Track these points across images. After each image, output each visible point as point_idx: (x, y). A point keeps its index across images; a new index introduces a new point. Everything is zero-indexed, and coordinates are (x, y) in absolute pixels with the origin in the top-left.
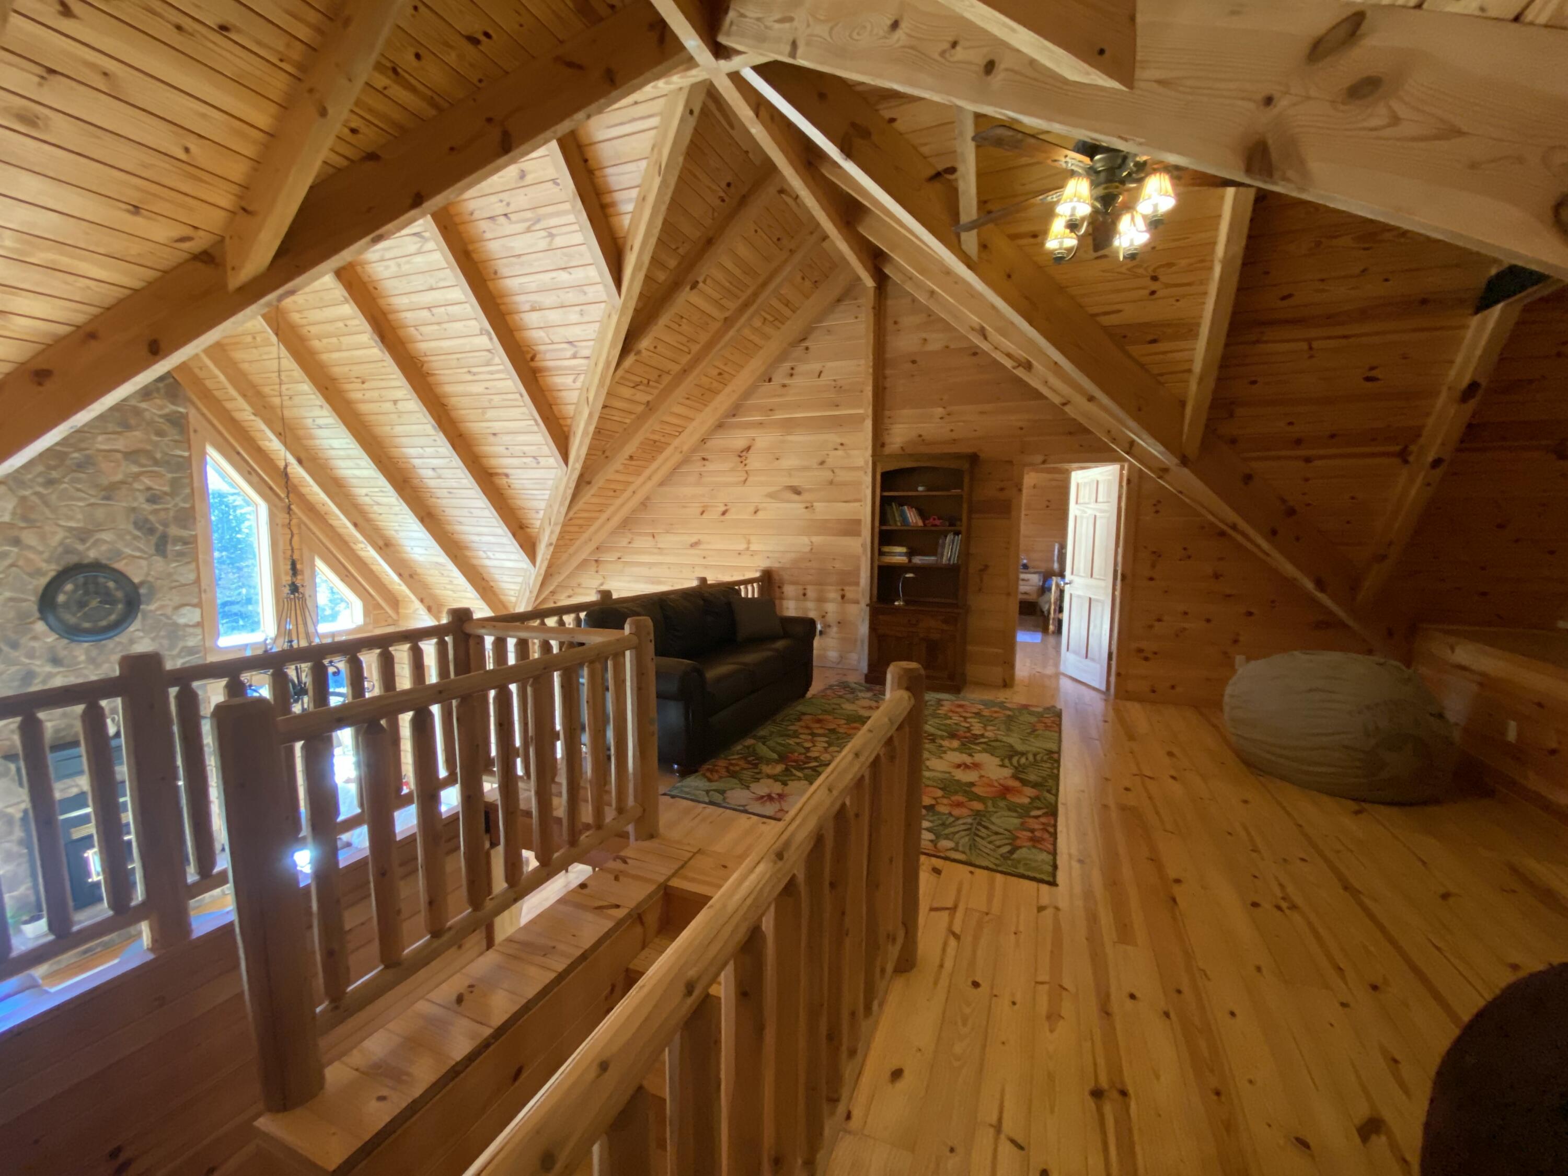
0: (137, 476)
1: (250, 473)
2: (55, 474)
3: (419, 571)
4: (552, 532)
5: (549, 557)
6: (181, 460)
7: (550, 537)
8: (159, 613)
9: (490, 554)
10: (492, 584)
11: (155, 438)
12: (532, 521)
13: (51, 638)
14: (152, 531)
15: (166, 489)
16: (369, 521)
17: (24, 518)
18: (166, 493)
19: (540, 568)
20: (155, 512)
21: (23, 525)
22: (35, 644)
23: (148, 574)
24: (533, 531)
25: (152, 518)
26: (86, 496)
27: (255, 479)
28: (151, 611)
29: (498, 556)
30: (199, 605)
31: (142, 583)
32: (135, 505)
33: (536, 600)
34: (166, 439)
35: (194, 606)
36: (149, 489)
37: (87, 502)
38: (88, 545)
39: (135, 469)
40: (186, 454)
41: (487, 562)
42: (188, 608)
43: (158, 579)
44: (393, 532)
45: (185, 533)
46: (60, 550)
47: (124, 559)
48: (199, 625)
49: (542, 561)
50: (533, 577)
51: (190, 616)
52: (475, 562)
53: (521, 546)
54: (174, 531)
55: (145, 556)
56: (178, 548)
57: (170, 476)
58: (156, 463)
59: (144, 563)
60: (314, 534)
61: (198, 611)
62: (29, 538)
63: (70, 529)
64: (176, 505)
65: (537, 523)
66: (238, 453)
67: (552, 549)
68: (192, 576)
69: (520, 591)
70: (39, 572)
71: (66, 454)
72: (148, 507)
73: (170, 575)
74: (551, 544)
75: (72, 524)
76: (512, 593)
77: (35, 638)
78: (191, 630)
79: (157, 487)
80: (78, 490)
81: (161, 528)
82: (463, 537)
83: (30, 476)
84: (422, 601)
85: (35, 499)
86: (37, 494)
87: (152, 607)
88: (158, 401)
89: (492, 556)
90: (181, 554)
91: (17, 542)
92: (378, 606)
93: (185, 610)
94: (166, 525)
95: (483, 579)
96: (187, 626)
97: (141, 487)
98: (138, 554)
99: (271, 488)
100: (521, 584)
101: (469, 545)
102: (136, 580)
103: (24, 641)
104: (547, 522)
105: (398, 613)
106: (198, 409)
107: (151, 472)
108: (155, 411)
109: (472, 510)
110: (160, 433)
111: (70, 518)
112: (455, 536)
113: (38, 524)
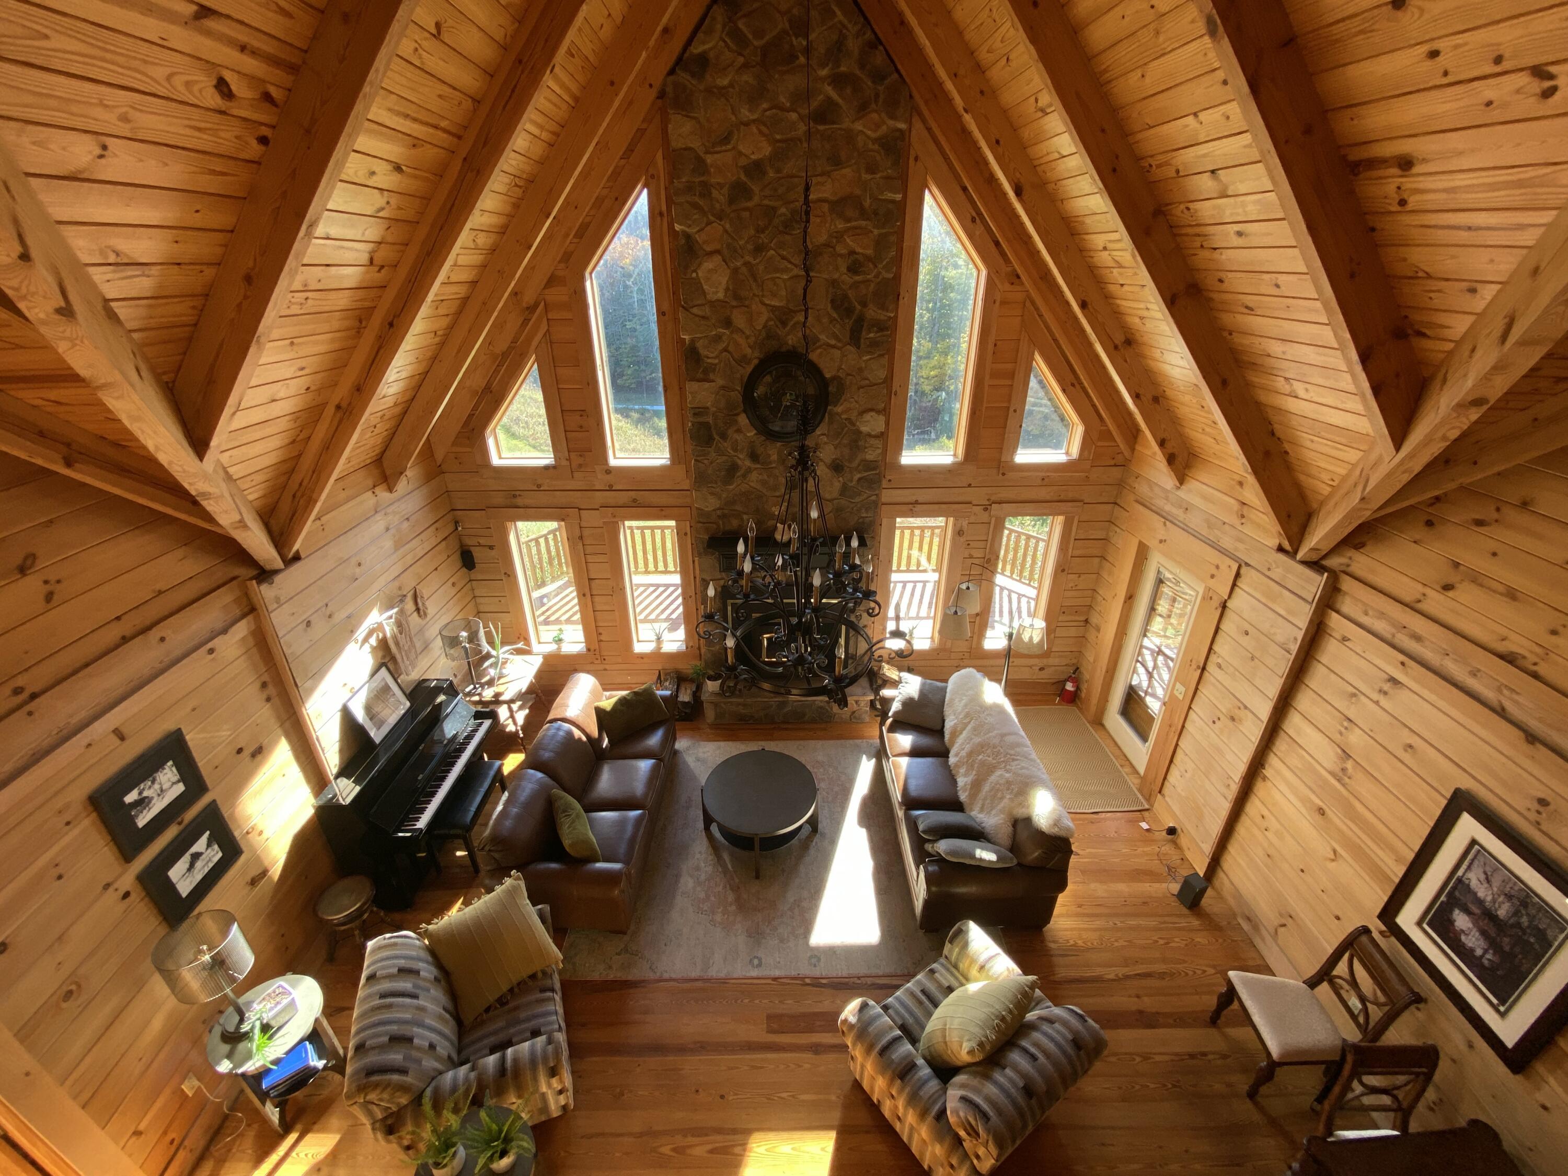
0: (839, 236)
1: (973, 220)
2: (764, 238)
3: (1169, 393)
4: (1498, 368)
5: (1454, 434)
6: (890, 206)
7: (1487, 377)
8: (844, 416)
9: (1299, 388)
10: (1287, 446)
11: (866, 176)
12: (1443, 319)
13: (751, 433)
14: (849, 311)
15: (870, 252)
16: (1108, 297)
17: (736, 297)
18: (868, 259)
19: (1411, 456)
20: (855, 285)
21: (734, 303)
22: (738, 437)
23: (840, 368)
24: (1434, 348)
25: (851, 294)
26: (789, 266)
27: (979, 229)
28: (837, 414)
29: (1313, 394)
30: (885, 411)
31: (834, 378)
32: (836, 276)
33: (1381, 508)
34: (878, 176)
35: (878, 412)
36: (852, 253)
37: (791, 274)
38: (788, 328)
39: (840, 225)
40: (898, 197)
41: (1291, 405)
42: (873, 414)
43: (848, 375)
44: (1137, 320)
45: (882, 315)
46: (764, 334)
47: (820, 347)
48: (882, 436)
49: (1427, 441)
50: (1383, 470)
51: (872, 424)
52: (1263, 397)
53: (1377, 390)
54: (872, 312)
55: (839, 345)
56: (872, 335)
57: (876, 232)
58: (863, 213)
59: (837, 353)
60: (1041, 316)
61: (881, 419)
62: (739, 319)
63: (773, 309)
64: (876, 276)
65: (1459, 326)
66: (965, 189)
67: (1474, 415)
68: (882, 374)
69: (1344, 479)
70: (744, 360)
71: (774, 209)
72: (847, 279)
73: (860, 370)
74: (1477, 402)
75: (775, 303)
76: (1325, 477)
77: (739, 431)
78: (873, 441)
79: (861, 251)
80: (783, 258)
81: (858, 307)
82: (1246, 341)
83: (741, 243)
84: (1162, 444)
85: (744, 270)
86: (746, 264)
87: (839, 409)
88: (875, 116)
89: (1302, 394)
90: (874, 344)
91: (728, 323)
92: (1107, 435)
93: (868, 417)
94: (864, 305)
95: (1273, 434)
96: (869, 435)
97: (844, 251)
98: (833, 342)
99: (997, 244)
100: (1354, 466)
101: (1259, 361)
102: (828, 376)
103: (730, 432)
104: (1499, 325)
105: (1133, 450)
106: (924, 121)
107: (856, 228)
108: (869, 133)
109: (1282, 279)
110: (872, 169)
111: (774, 295)
112: (1237, 339)
113: (747, 303)
